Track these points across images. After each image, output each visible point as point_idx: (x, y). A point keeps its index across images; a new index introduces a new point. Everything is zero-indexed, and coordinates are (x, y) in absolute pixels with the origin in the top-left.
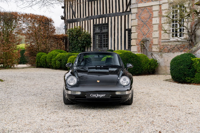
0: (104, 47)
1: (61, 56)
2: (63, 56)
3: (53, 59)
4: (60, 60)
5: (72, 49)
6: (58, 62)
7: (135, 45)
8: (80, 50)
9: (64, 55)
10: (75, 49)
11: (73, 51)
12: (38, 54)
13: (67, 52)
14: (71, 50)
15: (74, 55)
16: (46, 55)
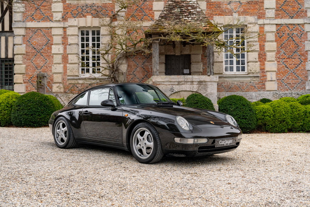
7: (21, 83)
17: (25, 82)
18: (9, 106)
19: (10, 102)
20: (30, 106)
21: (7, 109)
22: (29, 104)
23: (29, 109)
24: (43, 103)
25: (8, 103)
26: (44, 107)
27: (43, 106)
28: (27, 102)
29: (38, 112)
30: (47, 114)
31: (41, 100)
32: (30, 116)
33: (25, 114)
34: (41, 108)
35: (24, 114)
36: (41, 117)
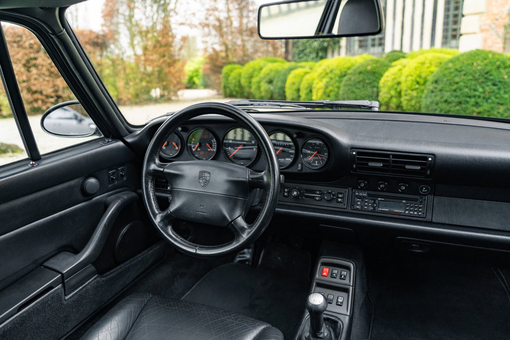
0: (373, 45)
1: (271, 70)
2: (277, 72)
3: (255, 80)
4: (270, 82)
5: (299, 54)
6: (264, 86)
7: (475, 33)
8: (317, 56)
9: (280, 68)
10: (305, 55)
11: (300, 58)
12: (226, 69)
13: (289, 61)
14: (296, 58)
15: (302, 67)
16: (240, 71)
17: (482, 31)
18: (422, 81)
19: (423, 75)
20: (457, 83)
21: (416, 89)
22: (457, 79)
23: (455, 91)
24: (491, 75)
25: (420, 76)
26: (494, 85)
27: (489, 83)
28: (453, 75)
29: (474, 96)
30: (498, 103)
31: (488, 68)
32: (455, 106)
33: (446, 101)
34: (483, 88)
35: (443, 100)
36: (480, 109)
